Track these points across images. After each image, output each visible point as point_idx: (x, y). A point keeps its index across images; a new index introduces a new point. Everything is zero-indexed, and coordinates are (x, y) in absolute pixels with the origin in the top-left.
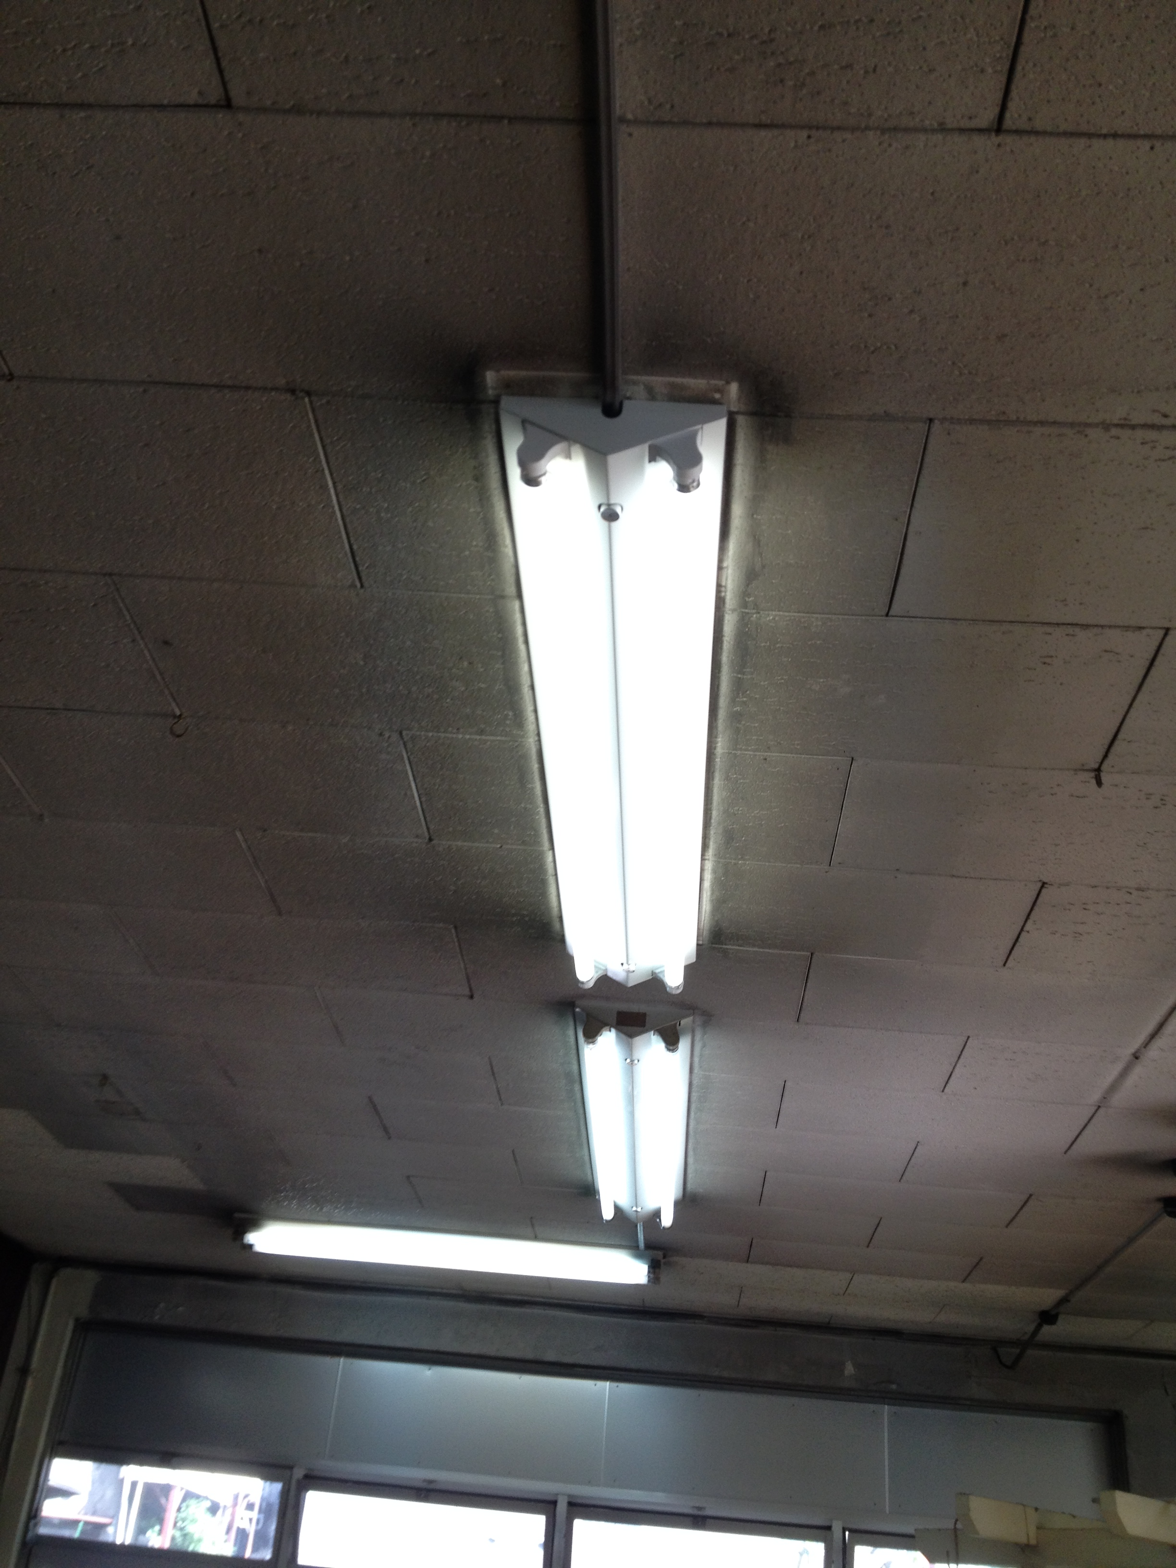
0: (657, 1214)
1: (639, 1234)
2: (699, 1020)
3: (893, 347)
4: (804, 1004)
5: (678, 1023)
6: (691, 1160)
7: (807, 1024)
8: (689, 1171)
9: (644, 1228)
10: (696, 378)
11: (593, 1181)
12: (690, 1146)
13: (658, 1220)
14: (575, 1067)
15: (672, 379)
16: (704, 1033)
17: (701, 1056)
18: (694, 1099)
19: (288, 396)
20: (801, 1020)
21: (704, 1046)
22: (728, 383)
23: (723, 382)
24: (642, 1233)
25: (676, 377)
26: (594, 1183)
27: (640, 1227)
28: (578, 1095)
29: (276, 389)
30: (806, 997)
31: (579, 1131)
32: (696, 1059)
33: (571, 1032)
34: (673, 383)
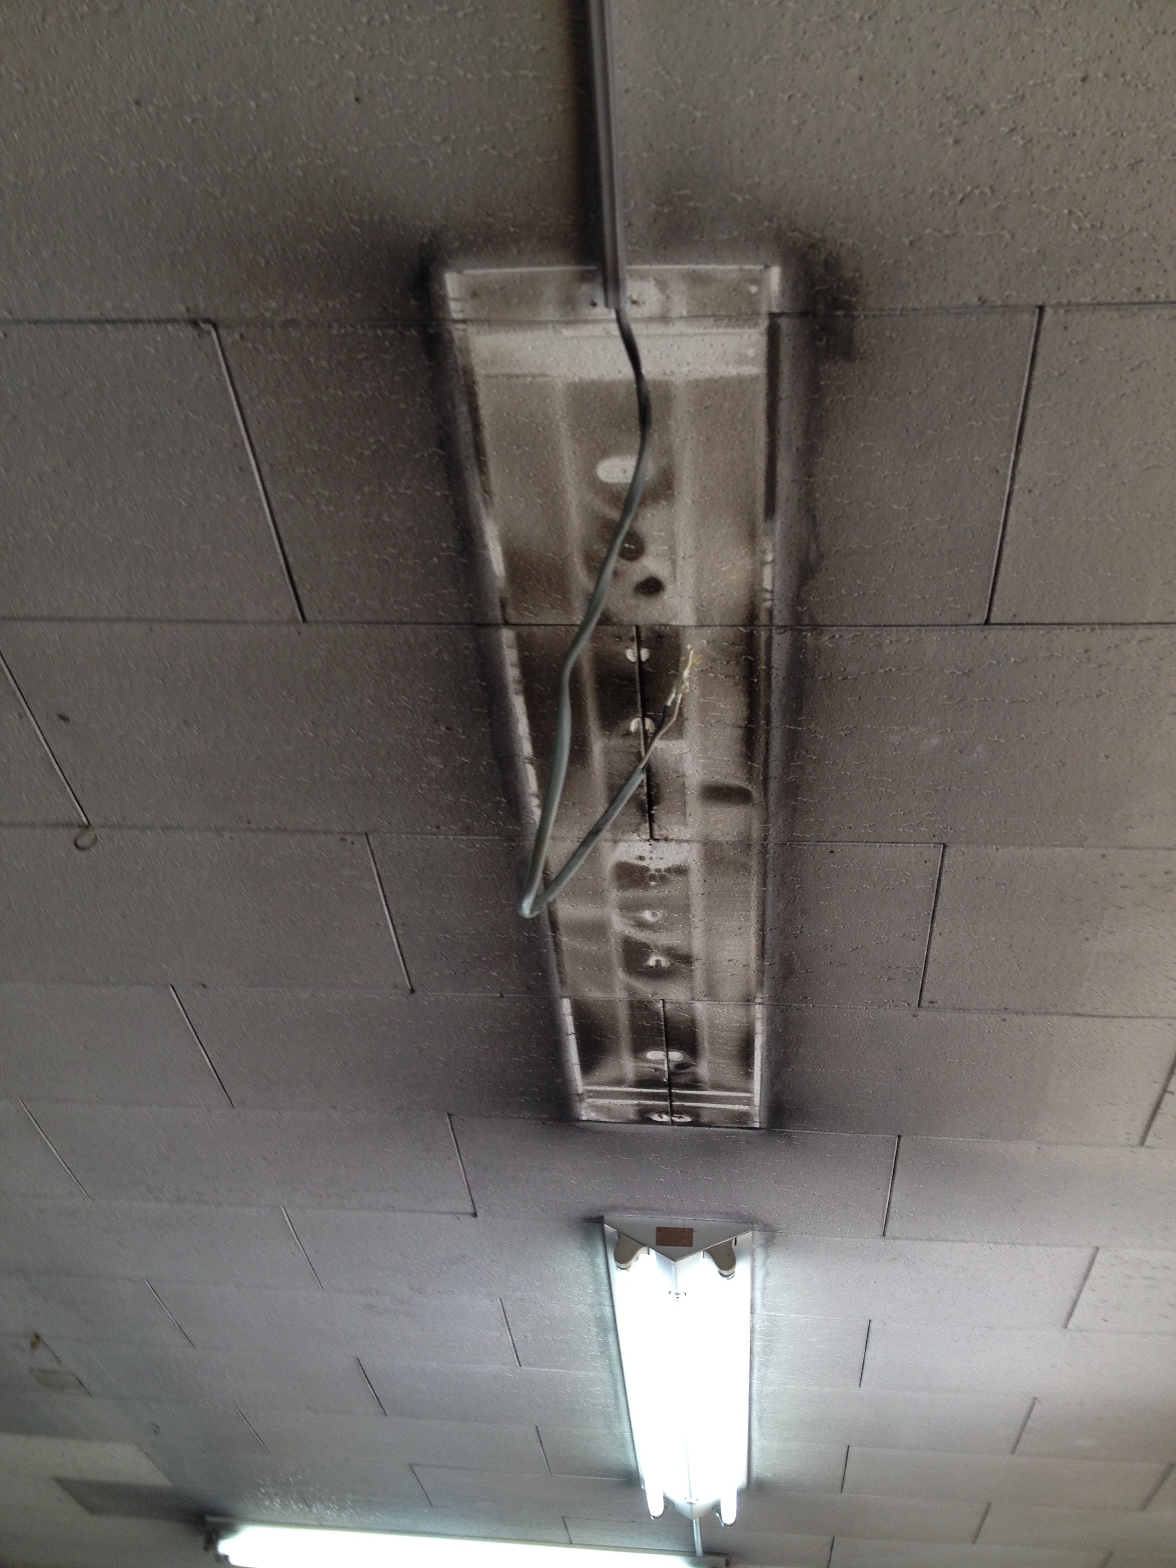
0: (716, 1508)
1: (695, 1536)
2: (759, 1236)
3: (988, 191)
4: (891, 1210)
5: (734, 1241)
6: (755, 1435)
7: (895, 1238)
8: (755, 1450)
9: (701, 1527)
10: (723, 263)
11: (637, 1465)
12: (754, 1416)
13: (718, 1515)
14: (608, 1309)
15: (692, 267)
16: (767, 1256)
17: (764, 1288)
18: (757, 1349)
19: (190, 331)
20: (887, 1234)
21: (767, 1275)
22: (767, 267)
23: (760, 267)
24: (699, 1532)
25: (698, 263)
26: (638, 1468)
27: (696, 1527)
28: (614, 1350)
29: (173, 321)
30: (893, 1200)
31: (616, 1397)
32: (758, 1294)
33: (600, 1261)
34: (694, 271)
